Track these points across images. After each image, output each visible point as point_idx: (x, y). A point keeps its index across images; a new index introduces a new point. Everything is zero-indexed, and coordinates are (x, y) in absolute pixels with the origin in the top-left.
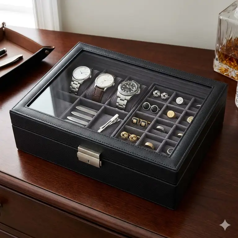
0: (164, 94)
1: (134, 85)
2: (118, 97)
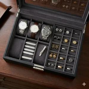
1: (48, 30)
2: (42, 36)
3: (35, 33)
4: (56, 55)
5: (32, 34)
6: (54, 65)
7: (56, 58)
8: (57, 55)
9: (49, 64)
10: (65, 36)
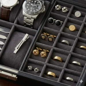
0: (65, 8)
1: (38, 3)
2: (24, 16)
3: (9, 8)
4: (47, 53)
5: (2, 9)
6: (40, 72)
7: (46, 57)
8: (49, 52)
9: (30, 68)
10: (72, 19)
